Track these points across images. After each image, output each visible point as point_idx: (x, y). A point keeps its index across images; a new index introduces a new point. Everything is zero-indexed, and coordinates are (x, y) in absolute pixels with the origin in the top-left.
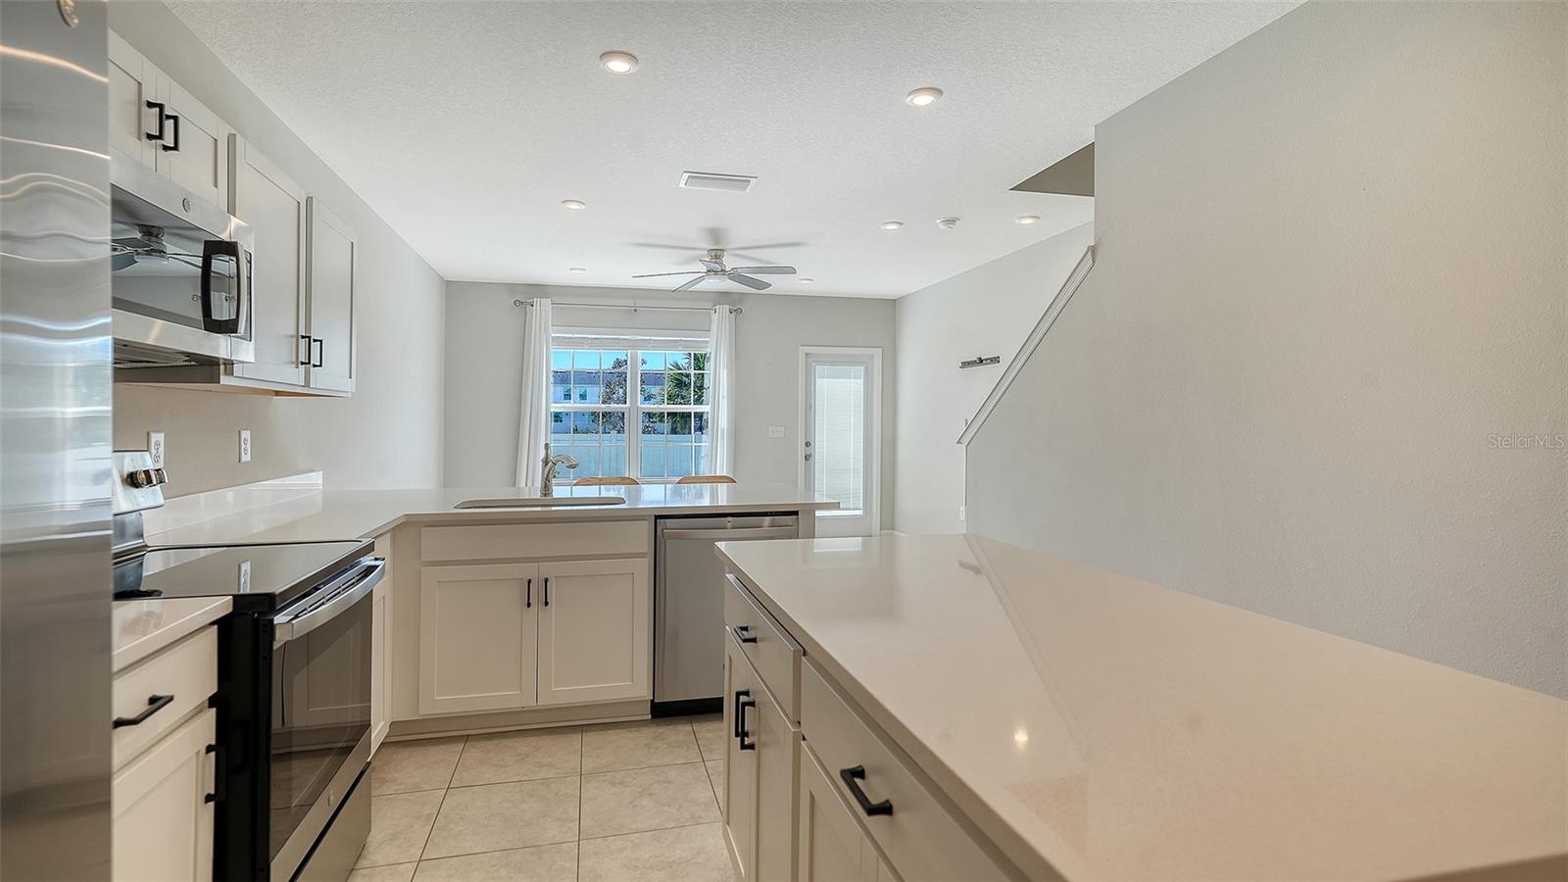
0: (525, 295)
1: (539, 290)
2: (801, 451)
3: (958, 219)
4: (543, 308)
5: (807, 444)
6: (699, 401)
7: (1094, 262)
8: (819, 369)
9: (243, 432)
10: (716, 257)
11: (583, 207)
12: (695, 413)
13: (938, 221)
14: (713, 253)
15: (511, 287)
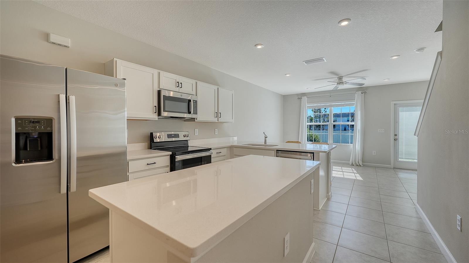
0: (300, 96)
1: (304, 94)
2: (392, 137)
3: (425, 48)
4: (304, 99)
5: (396, 135)
6: (353, 120)
7: (441, 58)
8: (400, 109)
9: (216, 130)
10: (340, 79)
11: (290, 75)
12: (350, 125)
13: (415, 51)
14: (339, 78)
15: (297, 95)
